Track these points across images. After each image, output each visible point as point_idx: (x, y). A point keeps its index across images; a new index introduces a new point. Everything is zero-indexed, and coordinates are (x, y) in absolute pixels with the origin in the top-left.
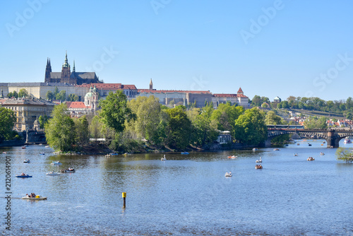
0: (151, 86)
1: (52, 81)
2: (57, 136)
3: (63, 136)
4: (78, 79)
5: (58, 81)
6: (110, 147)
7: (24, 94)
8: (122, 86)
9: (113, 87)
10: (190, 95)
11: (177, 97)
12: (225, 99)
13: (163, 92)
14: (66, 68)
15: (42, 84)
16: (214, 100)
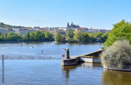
0: (91, 28)
1: (69, 27)
2: (57, 39)
3: (58, 39)
4: (75, 27)
5: (70, 27)
6: (69, 41)
7: (62, 30)
8: (85, 28)
9: (83, 28)
10: (100, 30)
11: (97, 30)
12: (109, 31)
13: (94, 29)
14: (72, 24)
15: (66, 28)
16: (106, 31)
